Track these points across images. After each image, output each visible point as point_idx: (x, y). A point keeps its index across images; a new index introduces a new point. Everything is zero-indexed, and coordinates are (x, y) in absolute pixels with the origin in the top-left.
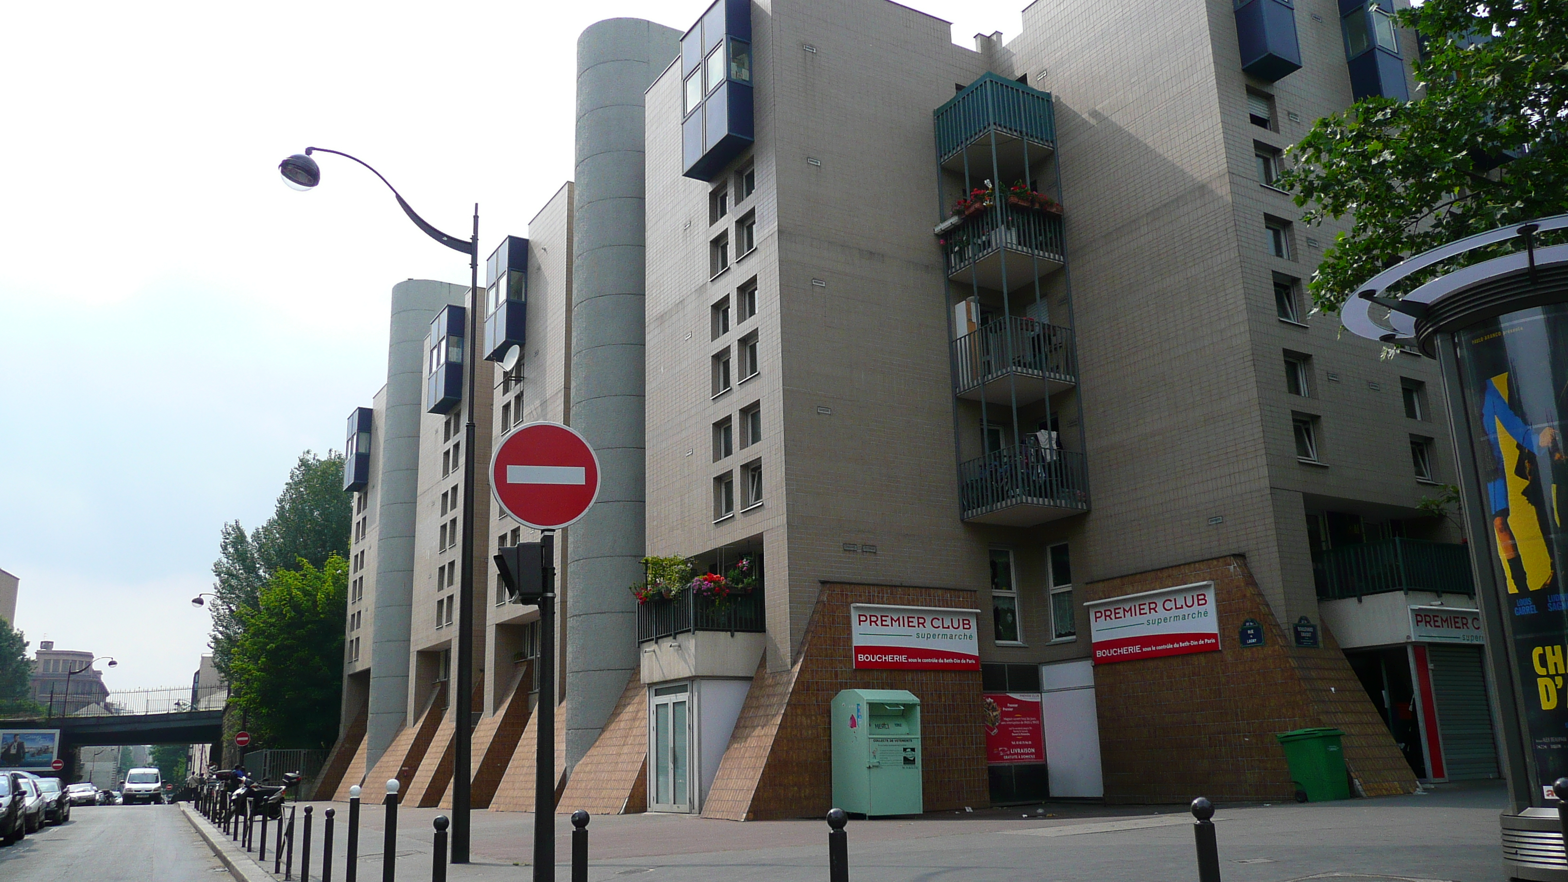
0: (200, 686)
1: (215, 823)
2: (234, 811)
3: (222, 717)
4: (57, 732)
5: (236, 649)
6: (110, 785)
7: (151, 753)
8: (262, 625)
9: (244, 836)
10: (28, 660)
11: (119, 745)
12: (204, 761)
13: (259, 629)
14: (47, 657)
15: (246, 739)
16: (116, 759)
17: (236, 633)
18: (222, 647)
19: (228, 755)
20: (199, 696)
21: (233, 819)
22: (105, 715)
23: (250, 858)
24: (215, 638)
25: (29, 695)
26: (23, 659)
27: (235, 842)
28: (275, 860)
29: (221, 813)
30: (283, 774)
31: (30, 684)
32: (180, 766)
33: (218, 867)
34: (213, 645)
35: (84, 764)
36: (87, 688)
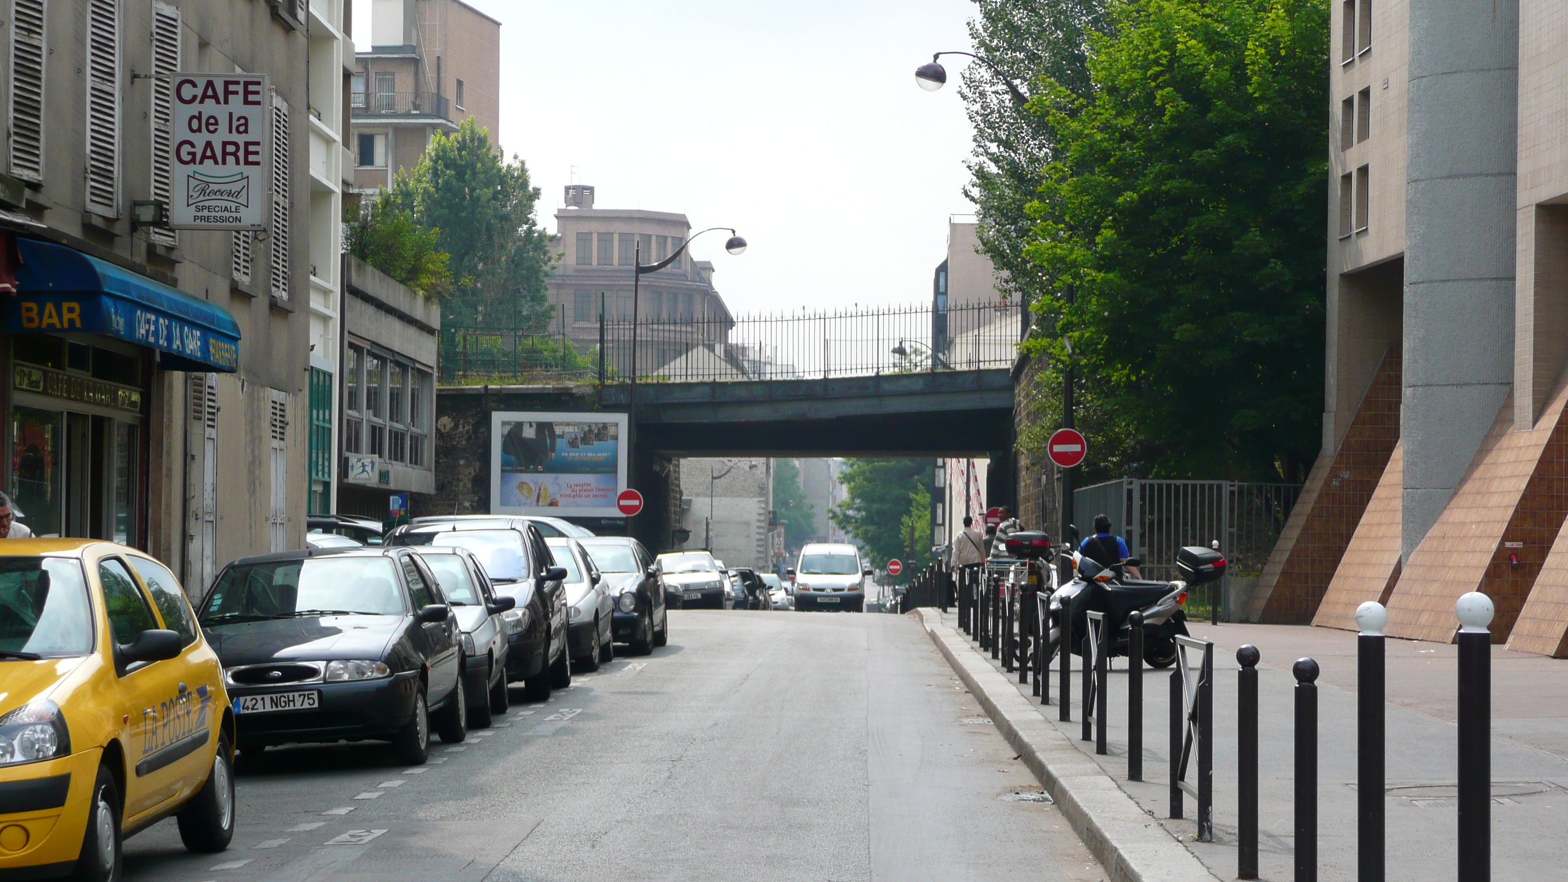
0: (951, 303)
1: (1011, 669)
2: (1056, 642)
3: (1010, 389)
4: (621, 420)
5: (1036, 203)
6: (754, 555)
7: (846, 478)
8: (1099, 137)
9: (1087, 712)
10: (542, 235)
11: (768, 456)
12: (974, 503)
13: (1091, 146)
14: (584, 227)
15: (1077, 448)
16: (762, 490)
17: (1033, 160)
18: (1001, 198)
19: (1032, 490)
20: (951, 333)
21: (1055, 664)
22: (729, 379)
23: (1104, 772)
24: (981, 173)
25: (552, 327)
26: (530, 231)
27: (1064, 725)
28: (1167, 781)
29: (1025, 645)
30: (1177, 545)
31: (551, 296)
32: (915, 512)
33: (1024, 789)
34: (976, 192)
35: (689, 502)
36: (681, 308)
